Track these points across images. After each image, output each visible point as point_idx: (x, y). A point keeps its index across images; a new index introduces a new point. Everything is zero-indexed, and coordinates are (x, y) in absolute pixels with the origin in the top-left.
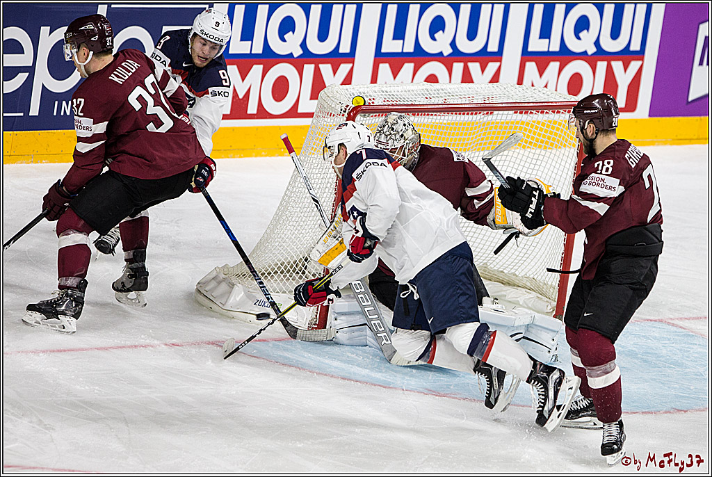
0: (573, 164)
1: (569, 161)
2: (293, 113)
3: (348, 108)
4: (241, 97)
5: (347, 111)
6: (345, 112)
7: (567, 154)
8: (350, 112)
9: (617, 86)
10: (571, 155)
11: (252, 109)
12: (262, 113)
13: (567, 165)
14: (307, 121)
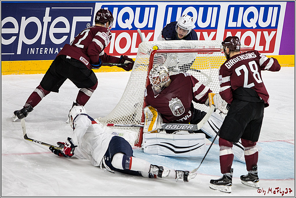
3: (151, 50)
6: (150, 52)
8: (152, 53)
9: (266, 42)
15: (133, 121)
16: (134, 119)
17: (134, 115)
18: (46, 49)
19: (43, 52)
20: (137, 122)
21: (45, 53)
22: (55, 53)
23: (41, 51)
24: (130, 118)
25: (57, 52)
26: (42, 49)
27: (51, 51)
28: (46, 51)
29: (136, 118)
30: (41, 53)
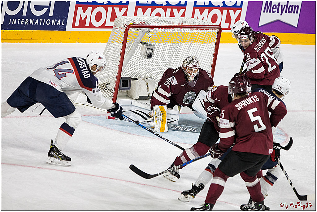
0: (213, 50)
1: (212, 49)
2: (103, 26)
3: (126, 25)
4: (83, 19)
5: (126, 27)
6: (125, 27)
7: (211, 46)
8: (127, 27)
9: (231, 19)
10: (213, 47)
11: (87, 24)
12: (91, 26)
13: (211, 50)
14: (110, 30)
15: (106, 89)
16: (107, 88)
17: (107, 84)
18: (27, 20)
19: (24, 23)
20: (110, 91)
21: (26, 24)
22: (35, 24)
23: (22, 22)
24: (103, 86)
25: (37, 23)
26: (23, 20)
27: (32, 22)
28: (26, 22)
29: (110, 87)
30: (22, 24)
